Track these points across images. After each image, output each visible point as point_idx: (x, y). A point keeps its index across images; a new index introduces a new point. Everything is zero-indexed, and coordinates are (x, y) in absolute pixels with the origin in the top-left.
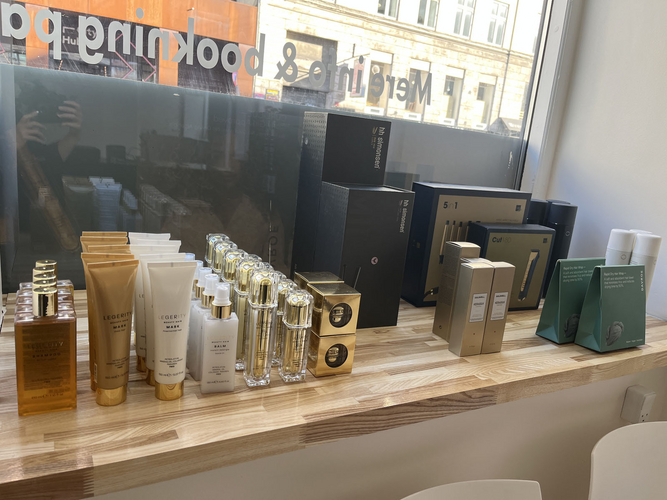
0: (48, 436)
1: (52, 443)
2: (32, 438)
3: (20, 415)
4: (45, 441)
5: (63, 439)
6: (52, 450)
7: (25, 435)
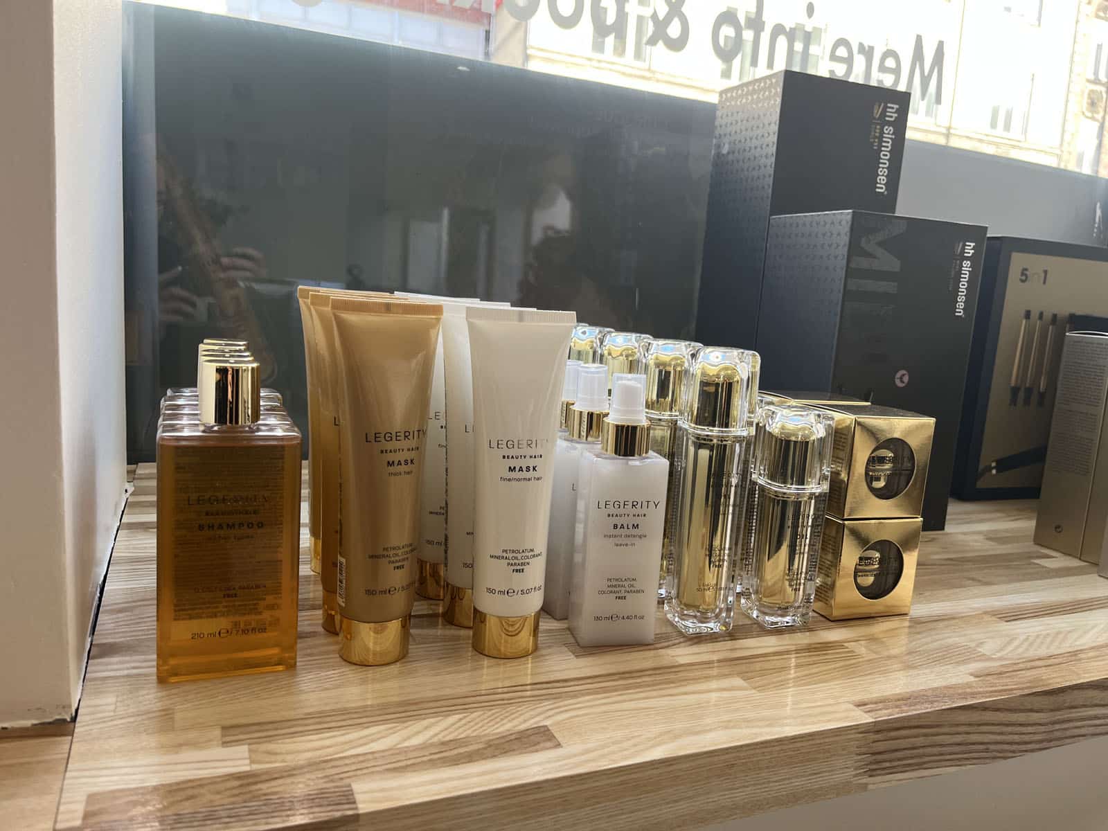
0: (231, 732)
1: (243, 750)
2: (192, 735)
3: (162, 680)
4: (225, 744)
5: (270, 739)
6: (245, 767)
7: (173, 729)
